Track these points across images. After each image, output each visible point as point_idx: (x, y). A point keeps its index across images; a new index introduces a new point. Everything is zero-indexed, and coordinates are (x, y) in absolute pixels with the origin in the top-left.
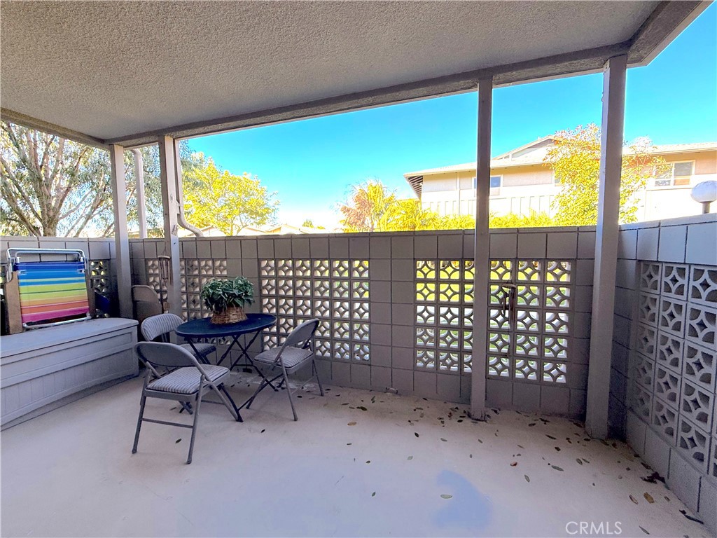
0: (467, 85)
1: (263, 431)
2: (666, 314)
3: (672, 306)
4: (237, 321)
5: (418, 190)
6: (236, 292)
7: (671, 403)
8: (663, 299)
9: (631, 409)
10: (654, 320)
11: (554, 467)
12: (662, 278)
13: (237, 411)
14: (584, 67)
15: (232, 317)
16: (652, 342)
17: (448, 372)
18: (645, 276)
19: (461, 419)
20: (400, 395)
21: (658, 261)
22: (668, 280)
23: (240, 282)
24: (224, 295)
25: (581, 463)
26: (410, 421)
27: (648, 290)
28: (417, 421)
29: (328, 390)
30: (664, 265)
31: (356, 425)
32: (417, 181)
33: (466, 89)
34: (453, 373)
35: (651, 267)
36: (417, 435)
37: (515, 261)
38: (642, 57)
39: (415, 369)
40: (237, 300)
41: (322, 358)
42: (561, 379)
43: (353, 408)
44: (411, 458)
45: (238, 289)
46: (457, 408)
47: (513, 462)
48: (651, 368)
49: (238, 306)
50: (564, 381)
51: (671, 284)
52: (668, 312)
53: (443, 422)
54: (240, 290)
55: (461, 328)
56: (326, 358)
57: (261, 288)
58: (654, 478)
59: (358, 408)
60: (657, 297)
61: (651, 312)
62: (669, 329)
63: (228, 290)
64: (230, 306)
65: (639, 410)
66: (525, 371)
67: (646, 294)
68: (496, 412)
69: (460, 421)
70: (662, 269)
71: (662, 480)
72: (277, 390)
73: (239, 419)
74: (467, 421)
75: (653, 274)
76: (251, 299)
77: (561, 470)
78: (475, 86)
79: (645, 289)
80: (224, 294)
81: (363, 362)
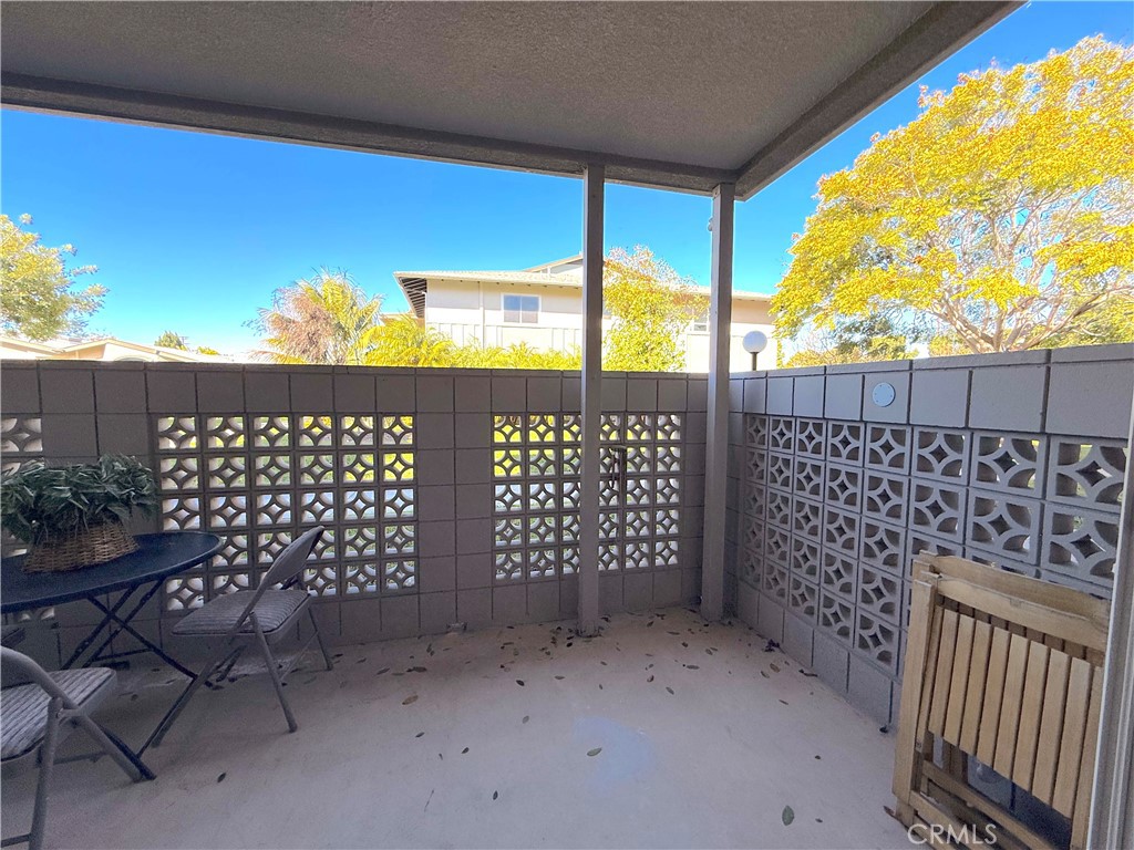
0: (571, 168)
1: (222, 777)
2: (774, 470)
3: (780, 460)
4: (114, 556)
5: (419, 303)
6: (113, 489)
7: (782, 563)
8: (771, 454)
9: (742, 579)
10: (762, 478)
11: (690, 667)
12: (769, 432)
13: (135, 759)
14: (696, 185)
15: (99, 548)
16: (761, 501)
17: (542, 579)
18: (751, 430)
19: (570, 641)
20: (472, 631)
21: (766, 414)
22: (775, 433)
23: (119, 466)
24: (78, 500)
25: (711, 653)
26: (502, 667)
27: (755, 445)
28: (513, 662)
29: (338, 656)
30: (771, 418)
31: (419, 700)
32: (416, 289)
33: (568, 172)
34: (550, 580)
35: (758, 421)
36: (521, 683)
37: (624, 415)
38: (745, 192)
39: (495, 584)
40: (116, 509)
41: (322, 600)
42: (673, 560)
43: (401, 674)
44: (526, 719)
45: (116, 481)
46: (559, 628)
47: (649, 677)
48: (760, 530)
49: (115, 518)
50: (676, 562)
51: (778, 437)
52: (777, 467)
53: (548, 654)
54: (121, 486)
55: (559, 512)
56: (331, 599)
57: (159, 477)
58: (772, 646)
59: (410, 671)
60: (765, 452)
61: (759, 469)
62: (778, 486)
63: (88, 488)
64: (96, 522)
65: (750, 578)
66: (636, 559)
67: (753, 450)
68: (607, 620)
69: (570, 645)
70: (770, 422)
71: (778, 646)
72: (217, 688)
73: (146, 775)
74: (578, 643)
75: (760, 428)
76: (149, 503)
77: (697, 668)
78: (581, 172)
79: (750, 444)
80: (75, 495)
81: (404, 591)
